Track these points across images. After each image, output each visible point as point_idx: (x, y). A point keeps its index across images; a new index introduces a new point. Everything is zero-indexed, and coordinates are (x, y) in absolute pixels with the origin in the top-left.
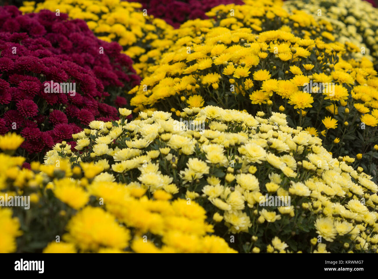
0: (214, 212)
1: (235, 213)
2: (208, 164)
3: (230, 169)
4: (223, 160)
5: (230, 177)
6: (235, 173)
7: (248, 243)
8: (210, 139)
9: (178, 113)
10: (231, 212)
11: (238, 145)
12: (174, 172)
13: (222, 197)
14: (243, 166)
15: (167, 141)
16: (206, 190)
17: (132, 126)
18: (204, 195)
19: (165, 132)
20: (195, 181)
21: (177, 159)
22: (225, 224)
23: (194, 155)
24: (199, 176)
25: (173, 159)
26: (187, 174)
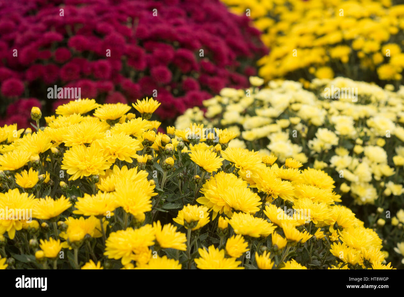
0: (341, 183)
1: (363, 185)
2: (337, 136)
3: (359, 141)
4: (352, 132)
5: (358, 149)
6: (363, 145)
7: (373, 215)
8: (340, 111)
9: (307, 84)
10: (357, 183)
11: (366, 118)
12: (303, 141)
13: (350, 168)
14: (372, 138)
15: (297, 111)
16: (335, 161)
17: (263, 95)
18: (332, 166)
19: (296, 102)
20: (323, 152)
21: (306, 130)
22: (352, 195)
23: (323, 126)
24: (328, 147)
25: (303, 129)
26: (316, 145)
